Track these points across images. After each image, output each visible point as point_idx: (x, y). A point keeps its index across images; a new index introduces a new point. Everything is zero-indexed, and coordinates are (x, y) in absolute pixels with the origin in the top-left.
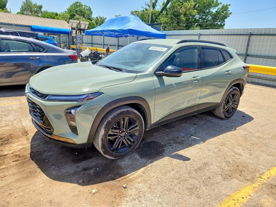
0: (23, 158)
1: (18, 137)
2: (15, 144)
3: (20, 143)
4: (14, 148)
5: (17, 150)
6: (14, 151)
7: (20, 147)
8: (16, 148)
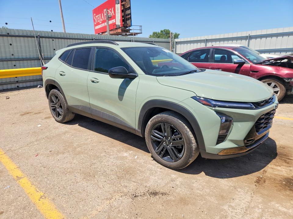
0: (283, 158)
1: (273, 180)
2: (283, 174)
3: (276, 173)
4: (286, 170)
5: (284, 167)
6: (287, 168)
7: (279, 168)
8: (284, 170)
